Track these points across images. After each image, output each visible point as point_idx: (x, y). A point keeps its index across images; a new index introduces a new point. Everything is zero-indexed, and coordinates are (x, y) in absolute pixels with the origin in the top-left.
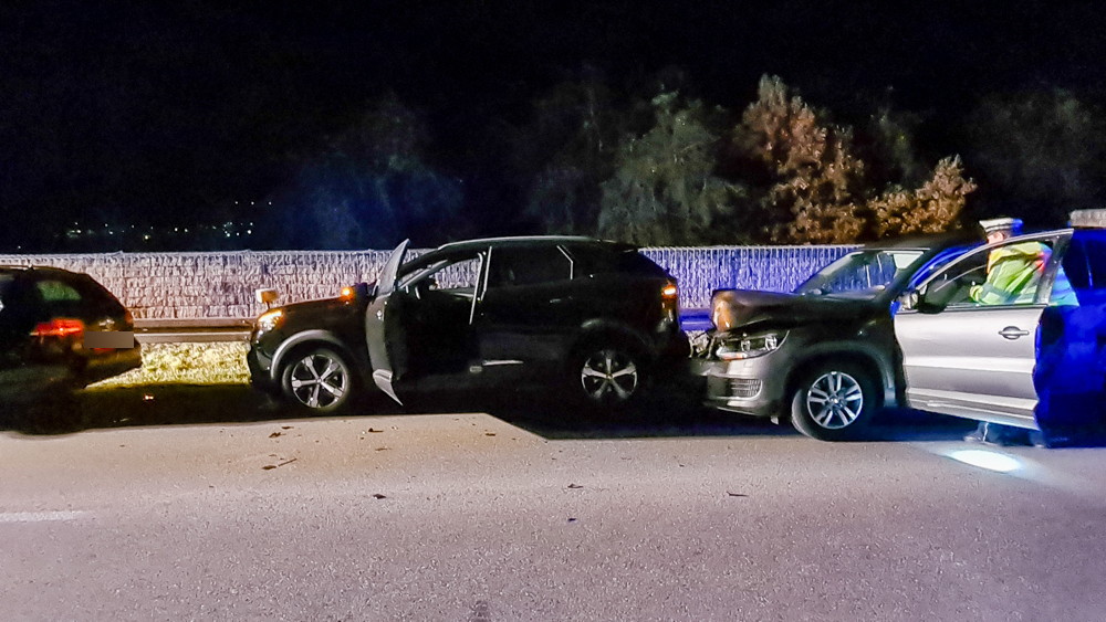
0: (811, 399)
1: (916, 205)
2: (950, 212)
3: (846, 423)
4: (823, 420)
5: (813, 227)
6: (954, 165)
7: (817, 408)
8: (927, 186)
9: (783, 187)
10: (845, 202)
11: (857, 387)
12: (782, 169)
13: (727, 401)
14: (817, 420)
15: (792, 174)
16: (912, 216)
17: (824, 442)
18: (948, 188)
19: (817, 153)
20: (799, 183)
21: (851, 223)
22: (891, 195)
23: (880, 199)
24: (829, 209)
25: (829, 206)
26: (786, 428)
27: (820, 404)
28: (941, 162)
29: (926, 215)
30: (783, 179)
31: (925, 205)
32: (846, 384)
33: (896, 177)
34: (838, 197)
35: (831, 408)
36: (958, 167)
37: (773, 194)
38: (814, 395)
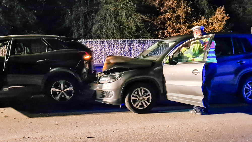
0: (132, 98)
1: (209, 24)
2: (220, 26)
3: (146, 106)
4: (137, 105)
5: (173, 32)
6: (222, 9)
7: (134, 101)
8: (213, 17)
9: (162, 17)
10: (184, 23)
11: (149, 93)
12: (162, 10)
13: (102, 100)
14: (135, 106)
15: (166, 12)
16: (208, 28)
17: (137, 114)
18: (220, 18)
19: (174, 4)
20: (168, 15)
21: (186, 30)
22: (200, 21)
23: (197, 21)
24: (179, 26)
25: (179, 24)
26: (124, 109)
27: (136, 100)
28: (218, 8)
29: (212, 28)
30: (162, 14)
31: (212, 24)
32: (146, 92)
33: (203, 13)
34: (182, 21)
35: (140, 101)
36: (224, 10)
37: (158, 20)
38: (133, 96)
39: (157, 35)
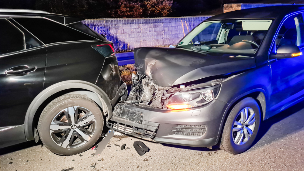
5: (126, 11)
10: (137, 1)
16: (158, 7)
21: (139, 9)
24: (131, 4)
29: (162, 7)
39: (111, 14)
